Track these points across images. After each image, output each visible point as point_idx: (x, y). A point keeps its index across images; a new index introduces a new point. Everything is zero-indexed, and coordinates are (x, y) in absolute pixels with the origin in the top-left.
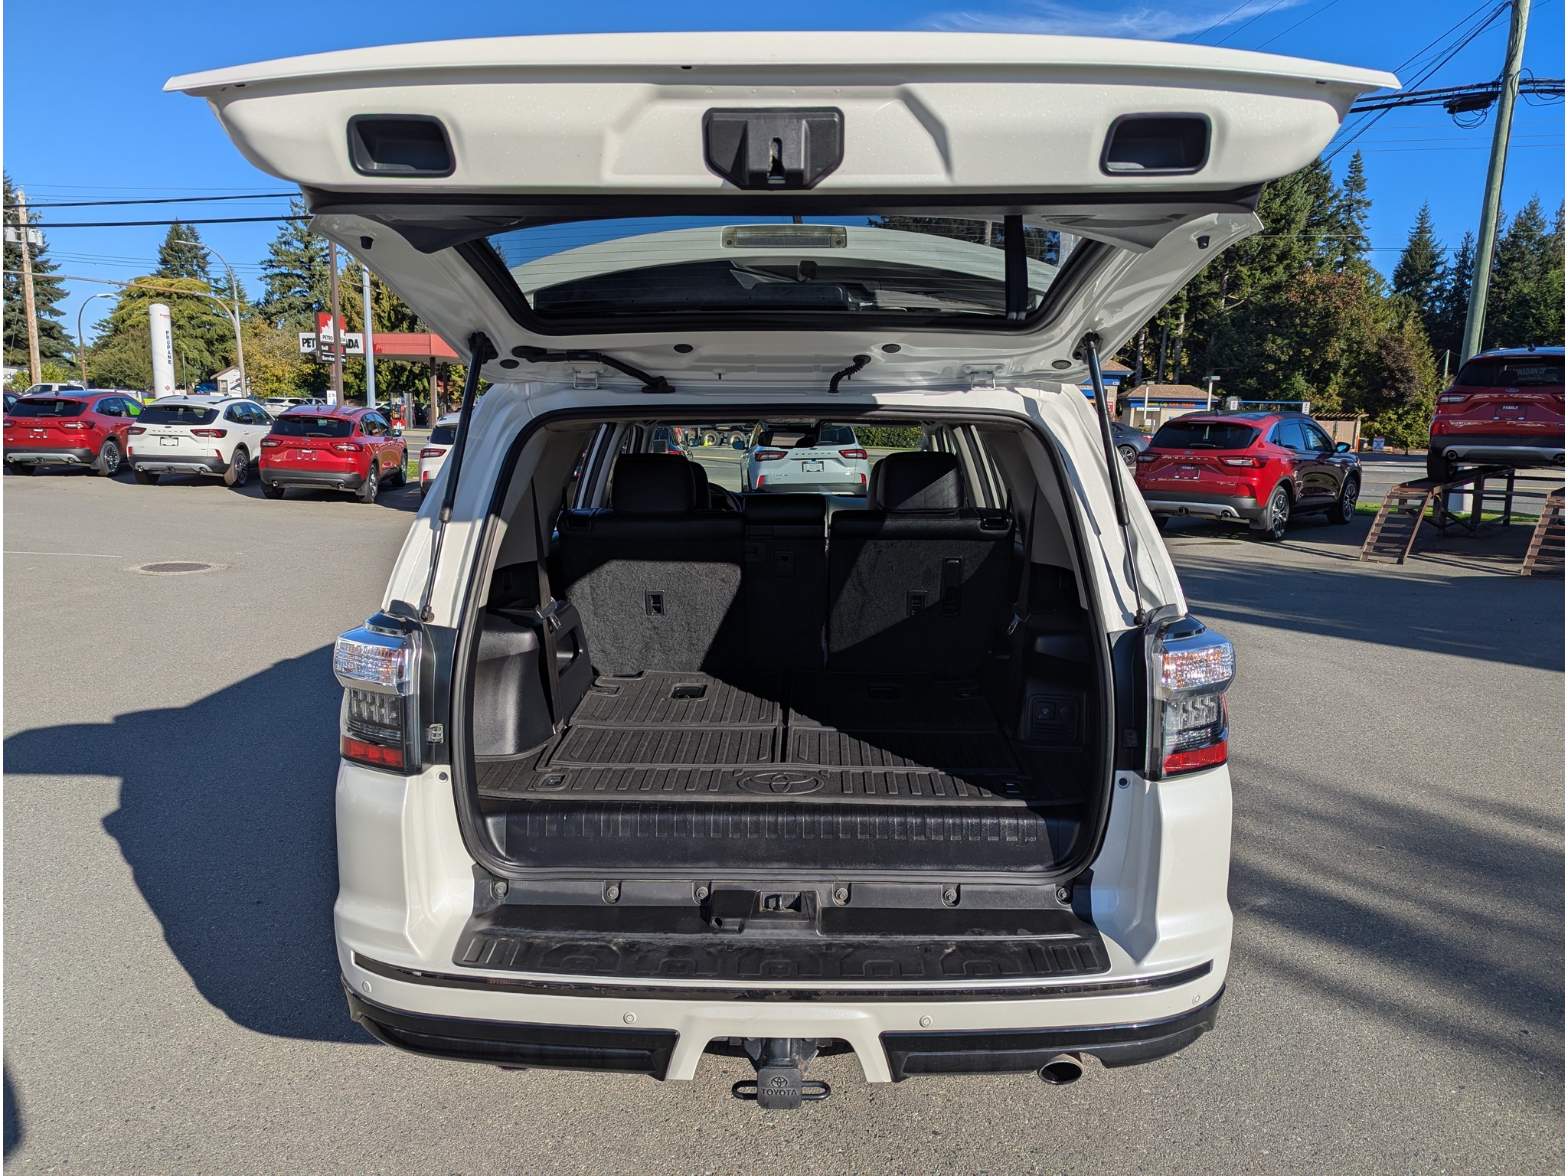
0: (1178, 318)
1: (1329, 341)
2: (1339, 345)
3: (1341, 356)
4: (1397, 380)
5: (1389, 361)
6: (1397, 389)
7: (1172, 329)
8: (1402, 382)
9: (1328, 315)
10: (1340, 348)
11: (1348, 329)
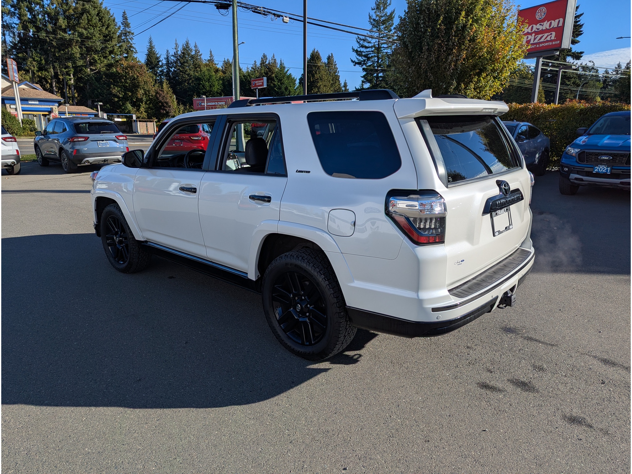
0: (70, 76)
1: (137, 90)
2: (141, 92)
3: (143, 96)
4: (165, 107)
5: (161, 99)
6: (166, 110)
7: (68, 81)
8: (167, 107)
9: (134, 79)
10: (142, 93)
11: (144, 85)
